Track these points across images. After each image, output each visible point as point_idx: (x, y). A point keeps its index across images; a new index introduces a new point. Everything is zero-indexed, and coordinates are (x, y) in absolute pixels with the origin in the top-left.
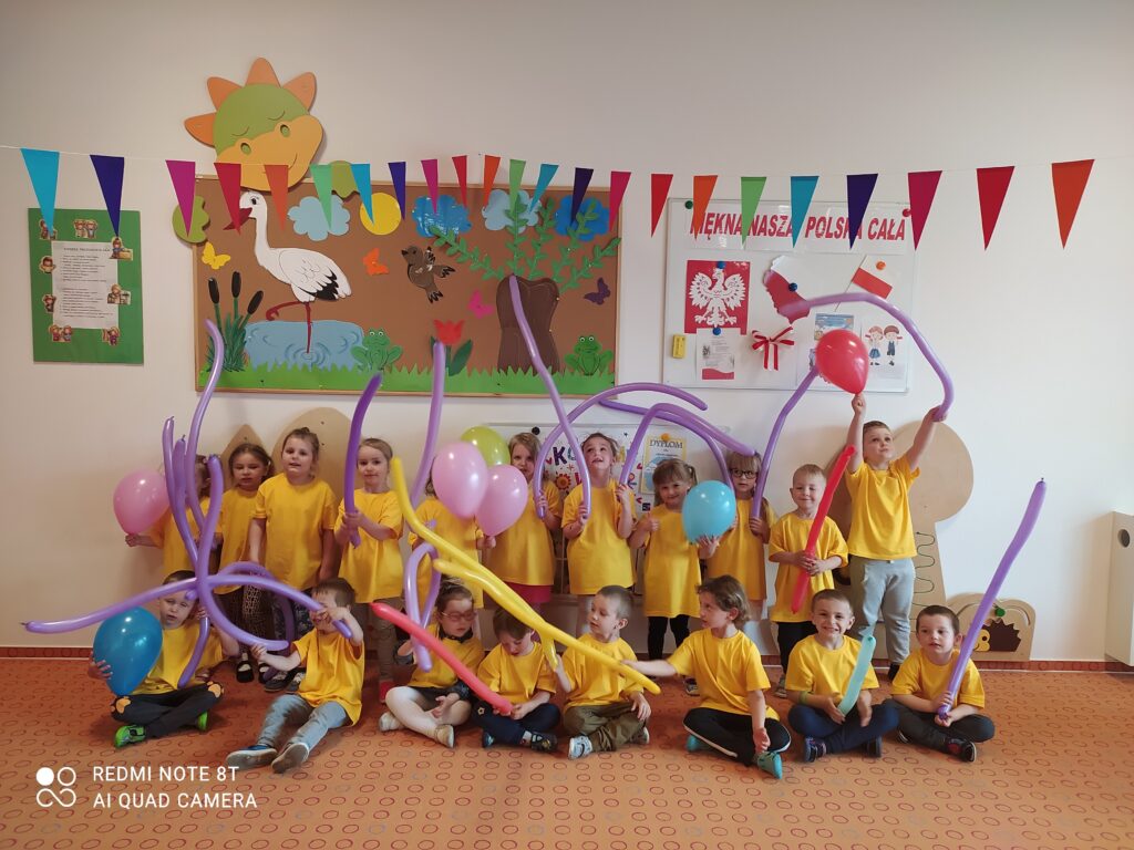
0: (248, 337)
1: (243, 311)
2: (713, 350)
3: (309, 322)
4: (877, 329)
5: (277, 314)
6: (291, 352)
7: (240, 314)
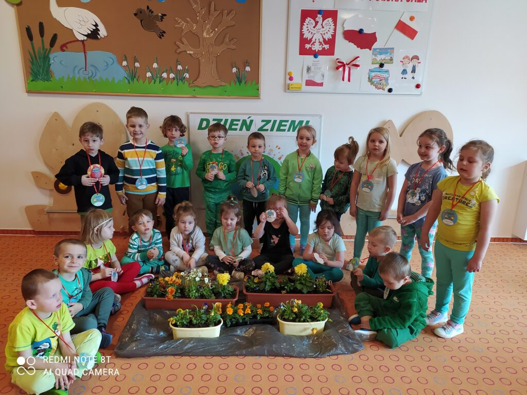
0: (52, 61)
1: (47, 46)
2: (312, 68)
3: (85, 53)
4: (407, 57)
5: (67, 48)
6: (77, 71)
7: (46, 47)
